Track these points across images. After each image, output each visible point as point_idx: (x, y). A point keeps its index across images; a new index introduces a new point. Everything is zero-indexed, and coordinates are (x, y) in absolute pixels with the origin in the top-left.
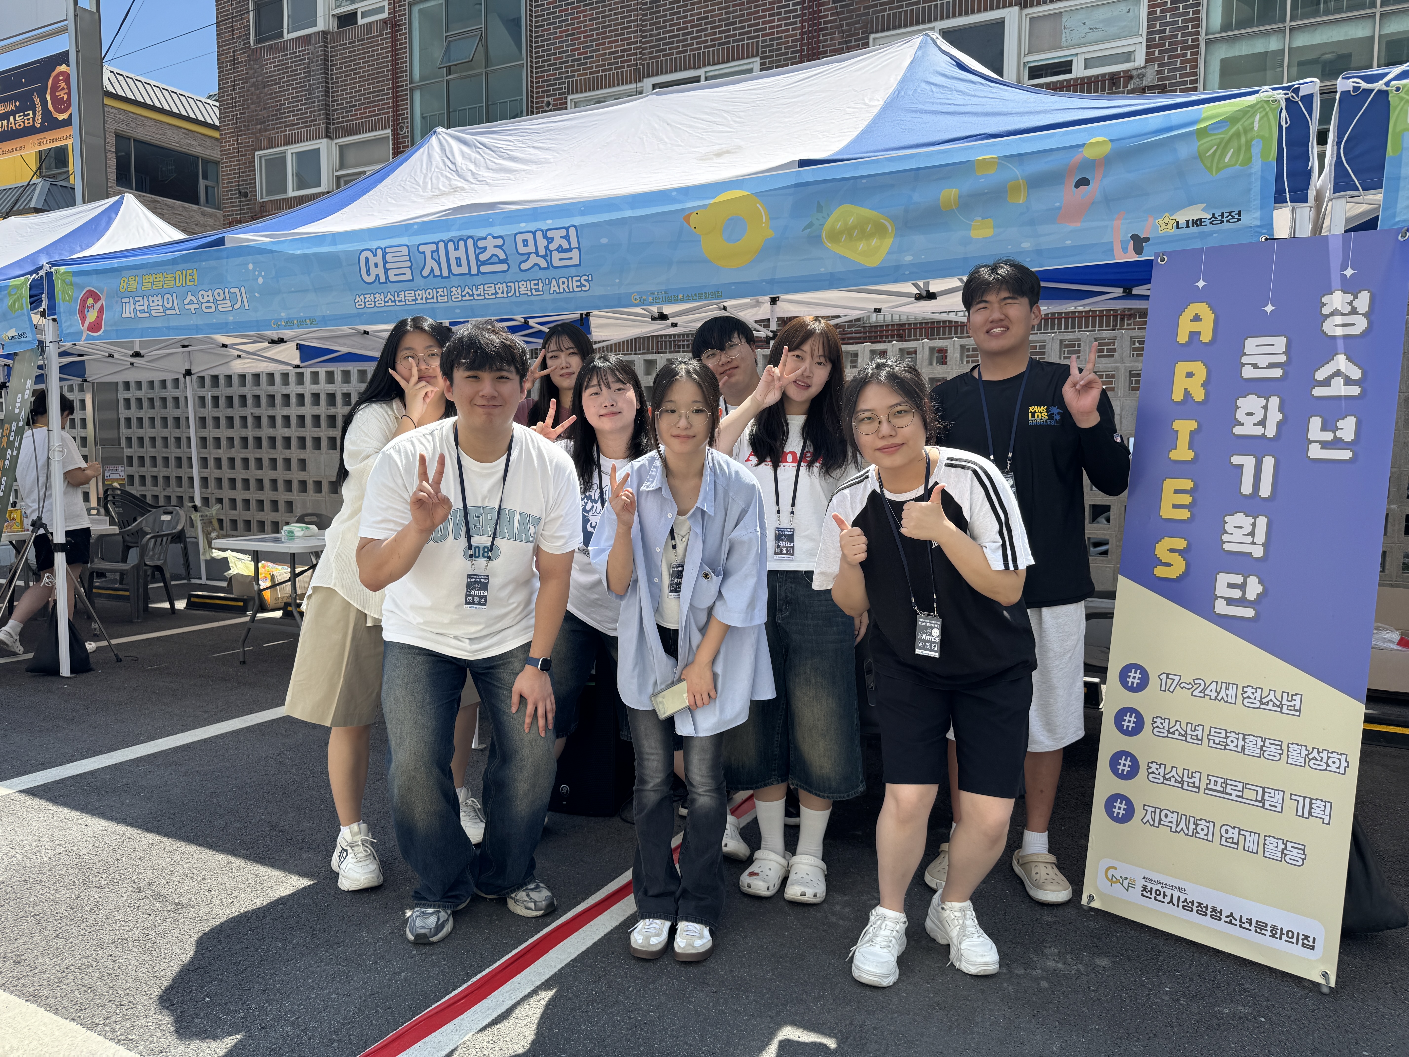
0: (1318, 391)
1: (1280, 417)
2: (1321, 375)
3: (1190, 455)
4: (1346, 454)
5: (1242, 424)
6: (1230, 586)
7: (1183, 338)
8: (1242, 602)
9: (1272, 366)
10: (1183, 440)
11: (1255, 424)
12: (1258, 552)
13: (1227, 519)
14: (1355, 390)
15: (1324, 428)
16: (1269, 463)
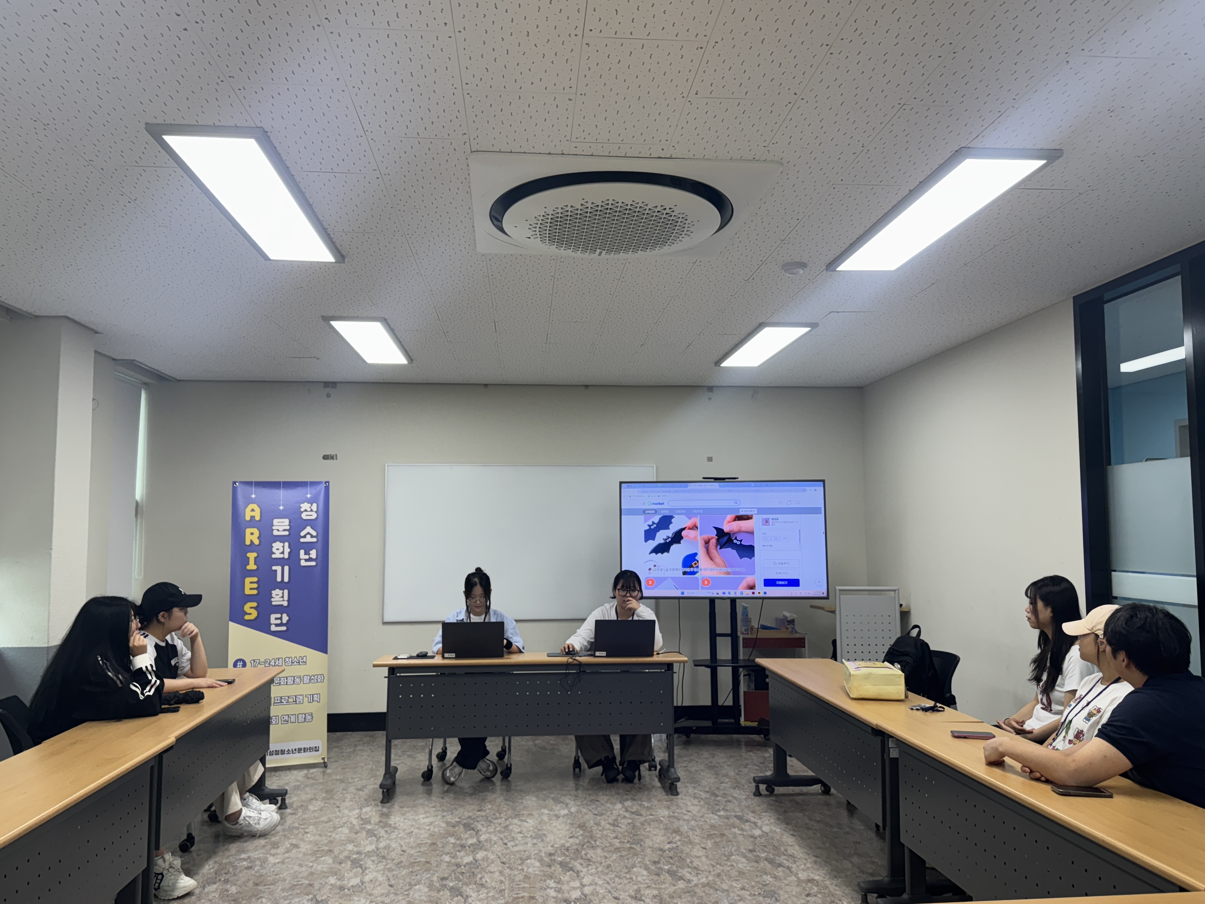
0: (302, 540)
1: (289, 550)
2: (302, 534)
3: (255, 567)
4: (314, 563)
5: (275, 554)
6: (276, 619)
7: (248, 518)
8: (281, 625)
9: (284, 530)
10: (252, 561)
11: (280, 553)
12: (285, 604)
13: (273, 592)
14: (314, 540)
15: (305, 554)
16: (286, 568)
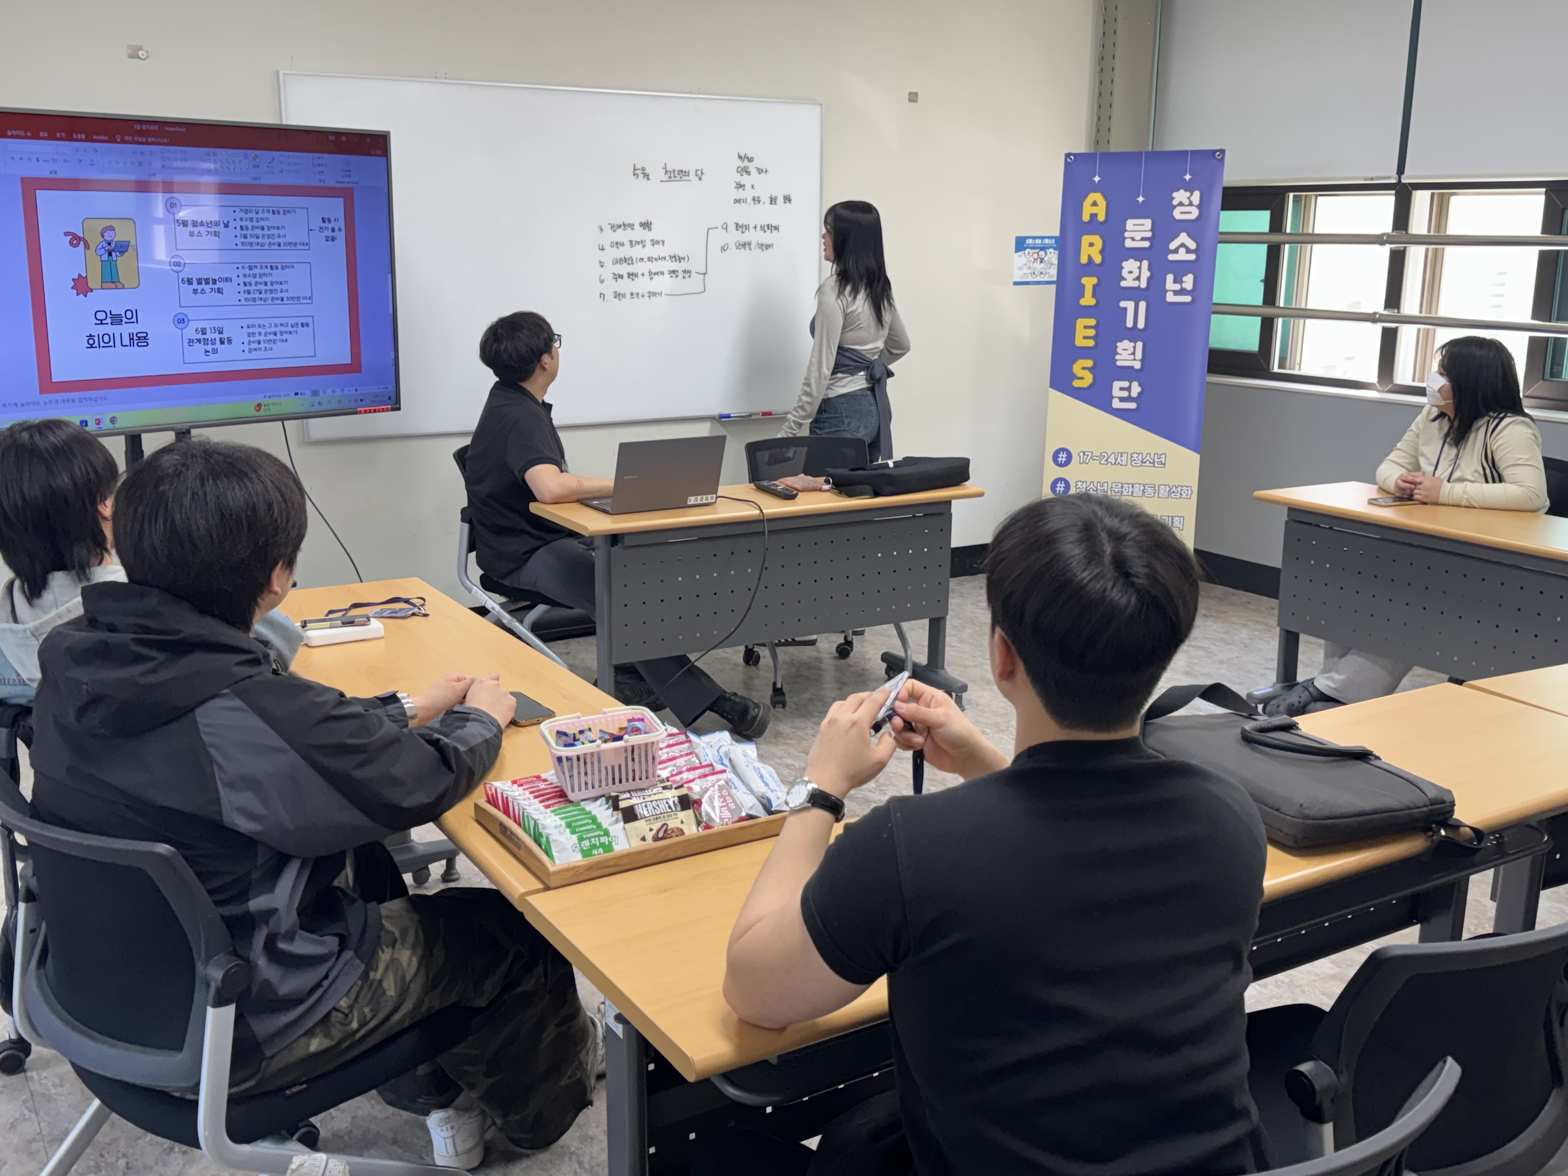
0: (1171, 257)
1: (1148, 274)
2: (1173, 246)
3: (1093, 302)
4: (1187, 299)
5: (1125, 279)
6: (1122, 389)
7: (1086, 218)
8: (1129, 399)
9: (1143, 239)
10: (1089, 291)
11: (1134, 280)
12: (1137, 365)
13: (1119, 344)
14: (1192, 257)
15: (1175, 282)
16: (1143, 305)
